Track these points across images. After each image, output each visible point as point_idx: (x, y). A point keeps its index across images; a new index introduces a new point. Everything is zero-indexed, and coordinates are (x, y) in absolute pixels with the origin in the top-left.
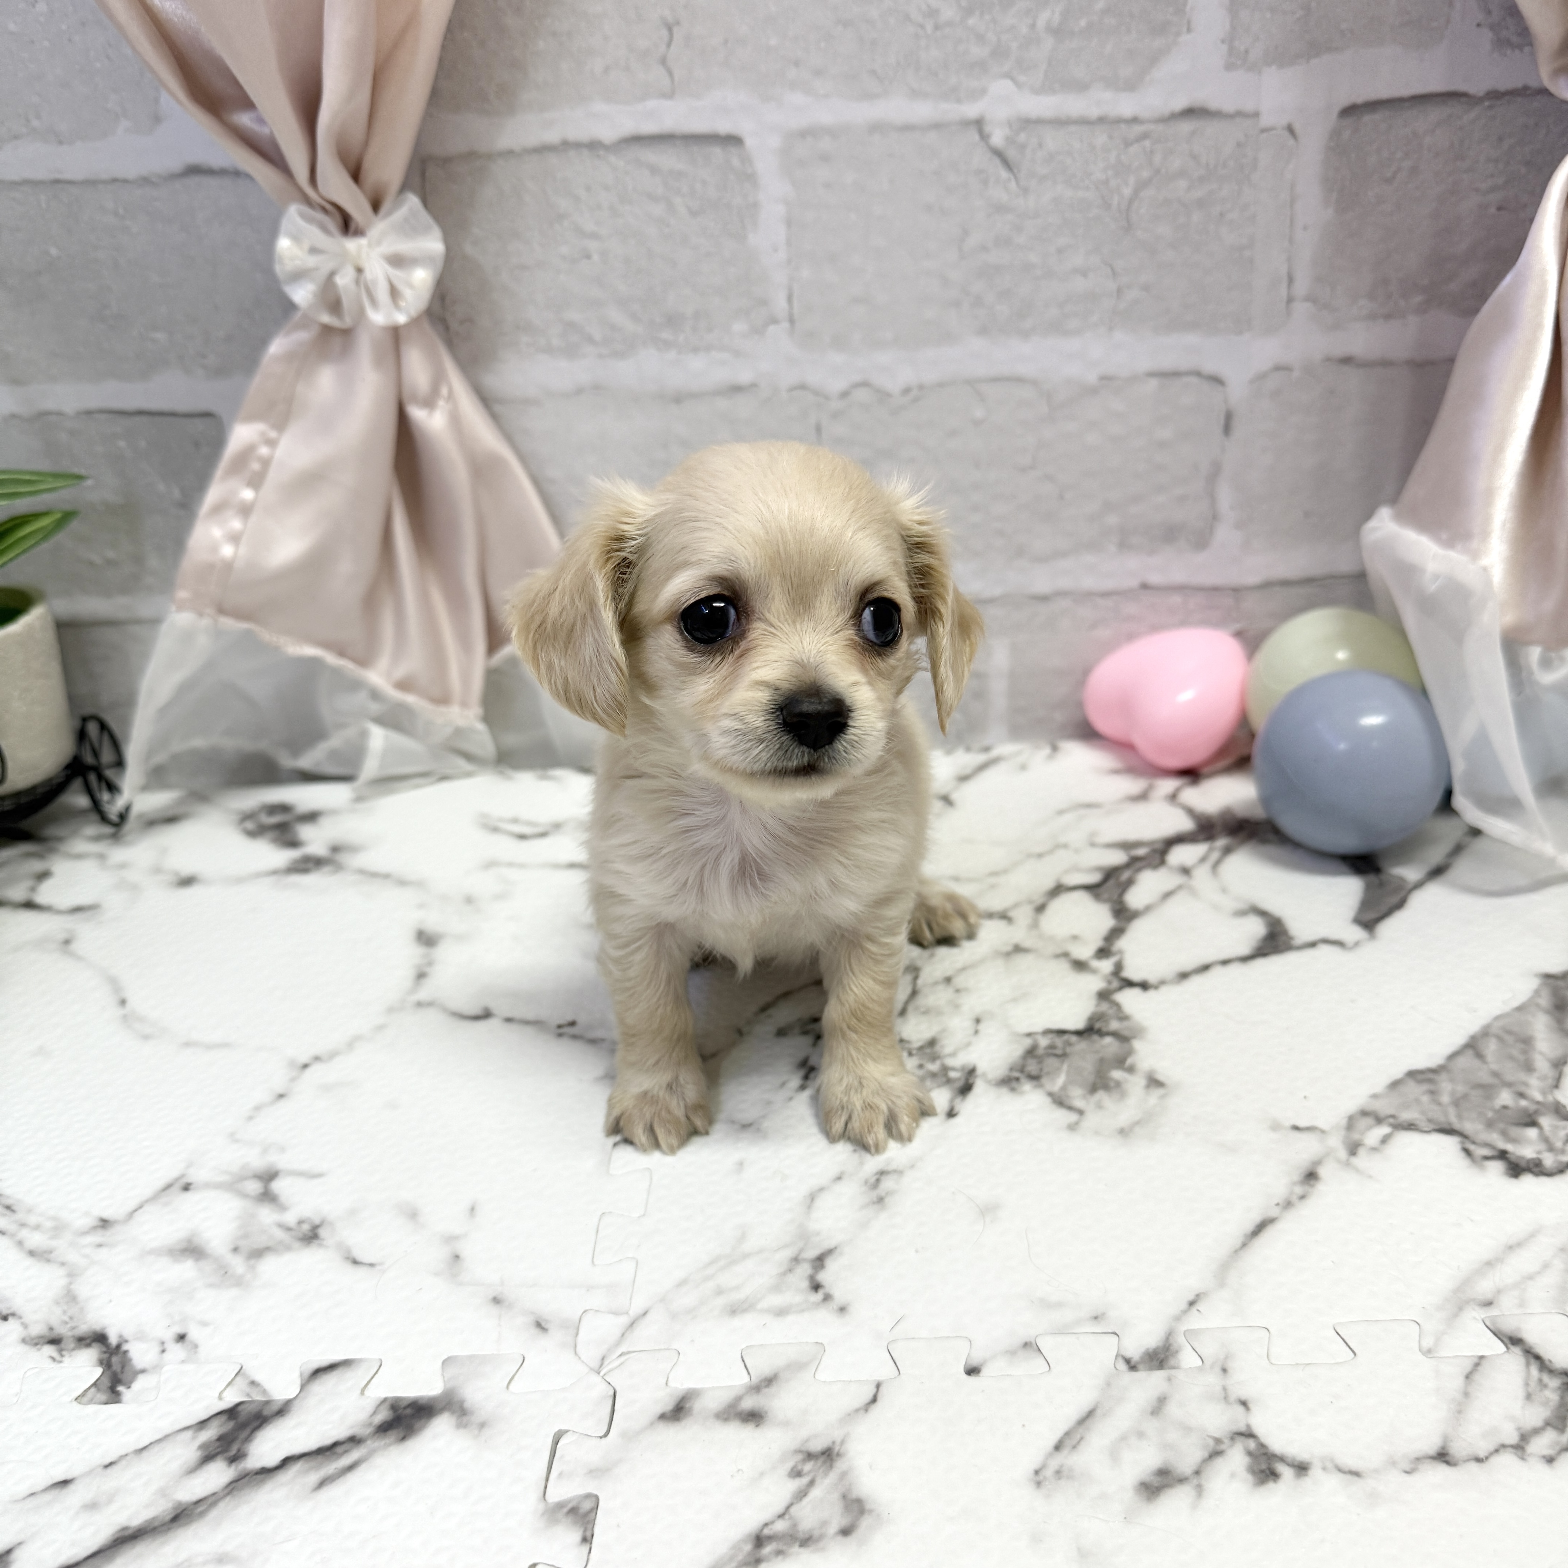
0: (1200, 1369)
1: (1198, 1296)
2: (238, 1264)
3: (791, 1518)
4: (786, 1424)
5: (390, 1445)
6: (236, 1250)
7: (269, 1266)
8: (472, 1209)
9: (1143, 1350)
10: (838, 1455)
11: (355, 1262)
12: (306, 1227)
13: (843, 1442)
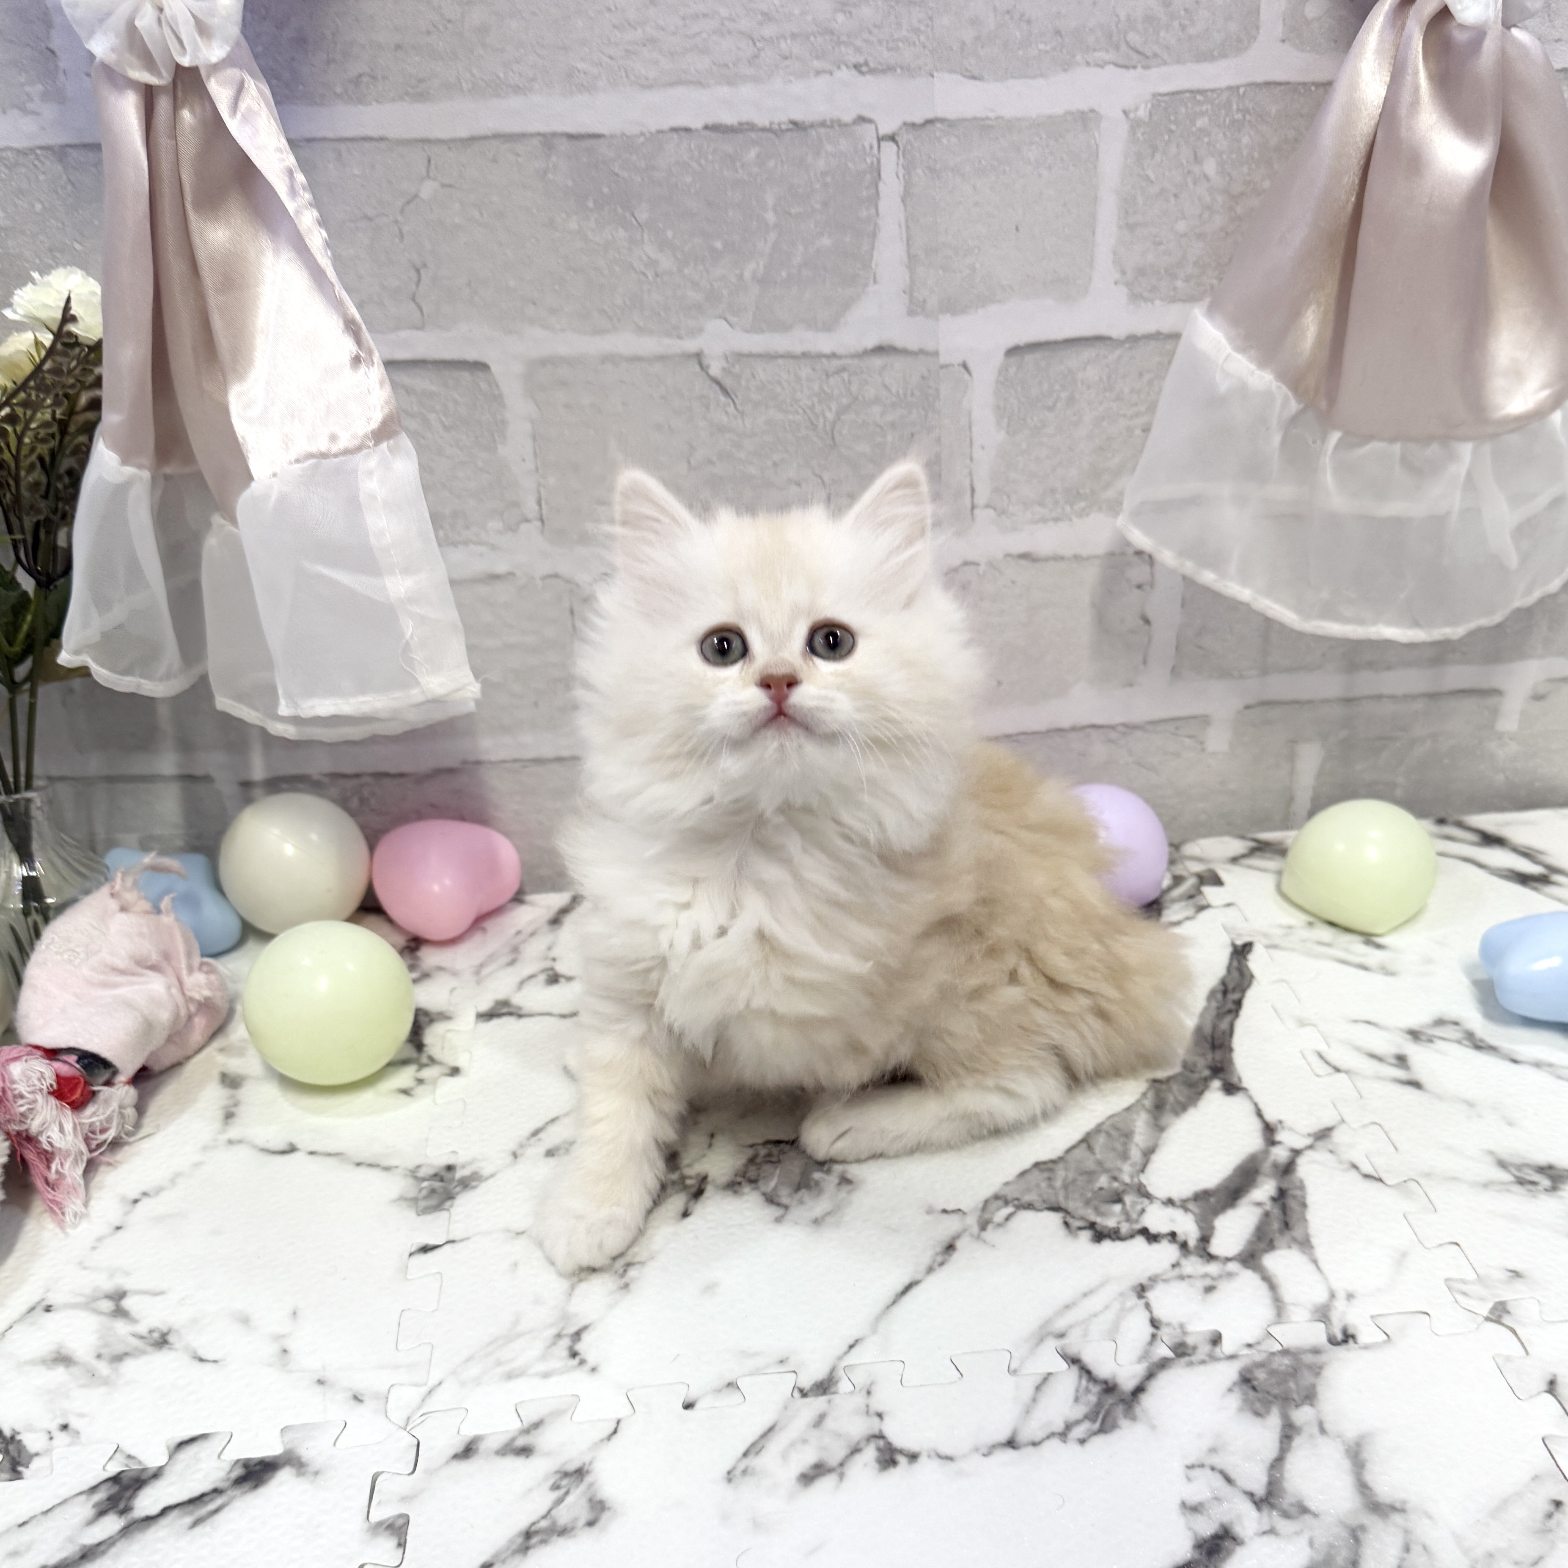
0: (852, 1393)
1: (857, 1341)
2: (103, 1368)
3: (551, 1517)
4: (548, 1454)
5: (246, 1492)
6: (99, 1356)
7: (129, 1366)
8: (295, 1313)
9: (812, 1382)
10: (588, 1472)
11: (201, 1360)
12: (156, 1335)
13: (591, 1463)
